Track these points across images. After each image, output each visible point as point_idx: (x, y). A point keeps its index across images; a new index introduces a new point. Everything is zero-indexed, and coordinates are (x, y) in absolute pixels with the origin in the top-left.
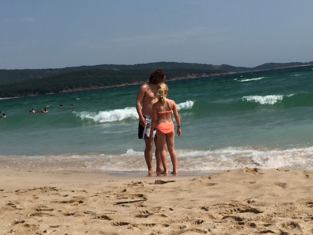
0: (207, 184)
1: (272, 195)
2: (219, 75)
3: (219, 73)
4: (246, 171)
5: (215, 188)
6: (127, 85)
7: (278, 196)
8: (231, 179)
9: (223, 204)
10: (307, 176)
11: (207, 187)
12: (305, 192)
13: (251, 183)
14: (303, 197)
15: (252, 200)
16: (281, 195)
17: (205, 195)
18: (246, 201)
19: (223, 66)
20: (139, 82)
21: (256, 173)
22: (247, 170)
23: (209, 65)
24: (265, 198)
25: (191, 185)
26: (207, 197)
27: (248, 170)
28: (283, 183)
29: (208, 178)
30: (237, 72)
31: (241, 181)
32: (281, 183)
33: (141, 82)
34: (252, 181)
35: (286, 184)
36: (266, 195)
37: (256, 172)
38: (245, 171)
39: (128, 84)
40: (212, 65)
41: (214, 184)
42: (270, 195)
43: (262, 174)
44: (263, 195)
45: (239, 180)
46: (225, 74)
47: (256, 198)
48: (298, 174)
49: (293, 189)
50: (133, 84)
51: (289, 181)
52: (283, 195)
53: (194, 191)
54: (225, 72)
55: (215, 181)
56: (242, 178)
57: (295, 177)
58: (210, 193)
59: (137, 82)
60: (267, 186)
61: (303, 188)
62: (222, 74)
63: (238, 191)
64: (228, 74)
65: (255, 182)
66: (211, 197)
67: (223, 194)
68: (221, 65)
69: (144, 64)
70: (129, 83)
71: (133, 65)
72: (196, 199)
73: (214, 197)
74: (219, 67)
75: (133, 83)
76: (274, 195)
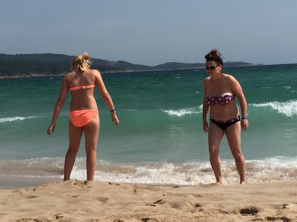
0: (28, 196)
1: (85, 210)
2: (114, 72)
3: (115, 70)
4: (75, 184)
5: (33, 202)
6: (6, 78)
7: (91, 212)
8: (55, 192)
9: (29, 219)
10: (135, 191)
11: (25, 200)
12: (120, 209)
13: (73, 197)
14: (115, 214)
15: (61, 215)
16: (95, 211)
17: (18, 208)
18: (56, 216)
19: (120, 62)
20: (21, 75)
21: (84, 186)
22: (75, 182)
23: (104, 60)
24: (76, 213)
25: (10, 197)
26: (17, 211)
27: (78, 182)
28: (106, 198)
29: (32, 190)
30: (135, 71)
31: (64, 195)
32: (104, 198)
33: (23, 75)
34: (76, 194)
35: (108, 199)
36: (80, 210)
37: (86, 184)
38: (73, 183)
39: (8, 77)
40: (107, 60)
41: (35, 197)
42: (84, 210)
43: (90, 187)
44: (76, 210)
45: (64, 193)
46: (121, 72)
47: (66, 213)
48: (128, 189)
49: (112, 205)
50: (13, 77)
51: (113, 196)
52: (98, 210)
53: (9, 204)
54: (121, 69)
55: (38, 193)
56: (67, 191)
57: (122, 192)
58: (24, 206)
59: (18, 75)
60: (87, 201)
61: (121, 204)
62: (117, 71)
63: (54, 206)
64: (125, 71)
65: (78, 196)
66: (22, 210)
67: (37, 208)
68: (118, 61)
69: (28, 54)
70: (9, 75)
71: (14, 55)
72: (5, 212)
73: (25, 211)
74: (116, 63)
75: (13, 75)
76: (87, 211)
